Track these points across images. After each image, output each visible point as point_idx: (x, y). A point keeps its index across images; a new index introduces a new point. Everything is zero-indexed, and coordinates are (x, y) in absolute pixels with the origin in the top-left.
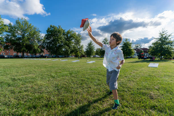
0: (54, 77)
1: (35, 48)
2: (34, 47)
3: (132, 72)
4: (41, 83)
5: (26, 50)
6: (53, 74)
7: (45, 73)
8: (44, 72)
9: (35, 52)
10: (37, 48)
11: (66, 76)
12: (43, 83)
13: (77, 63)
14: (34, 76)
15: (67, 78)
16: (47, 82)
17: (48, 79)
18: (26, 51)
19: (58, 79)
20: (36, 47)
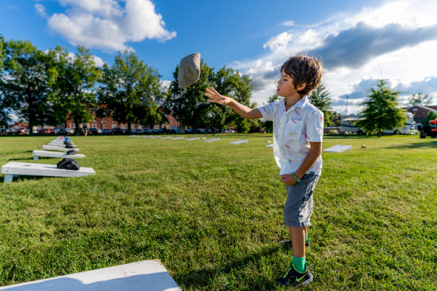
0: (196, 178)
1: (151, 114)
2: (149, 110)
4: (172, 188)
5: (134, 118)
6: (194, 172)
7: (178, 169)
8: (175, 166)
9: (150, 121)
10: (155, 113)
11: (223, 176)
12: (177, 189)
13: (242, 146)
14: (157, 173)
15: (225, 180)
16: (186, 188)
17: (184, 181)
18: (135, 120)
19: (206, 182)
20: (153, 112)
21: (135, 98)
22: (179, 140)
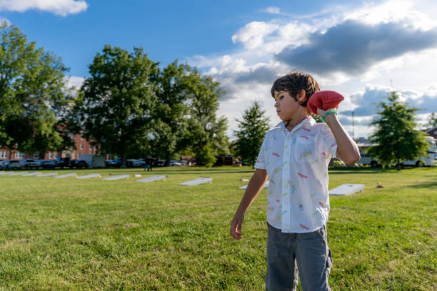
0: (106, 254)
1: (43, 133)
2: (38, 127)
3: (430, 226)
4: (51, 279)
5: (7, 139)
6: (105, 241)
7: (73, 236)
8: (70, 230)
9: (41, 145)
10: (50, 131)
11: (160, 246)
12: (61, 281)
13: (202, 188)
14: (25, 249)
15: (161, 255)
16: (79, 276)
17: (80, 263)
18: (8, 143)
19: (124, 261)
20: (46, 129)
21: (12, 103)
22: (89, 180)
